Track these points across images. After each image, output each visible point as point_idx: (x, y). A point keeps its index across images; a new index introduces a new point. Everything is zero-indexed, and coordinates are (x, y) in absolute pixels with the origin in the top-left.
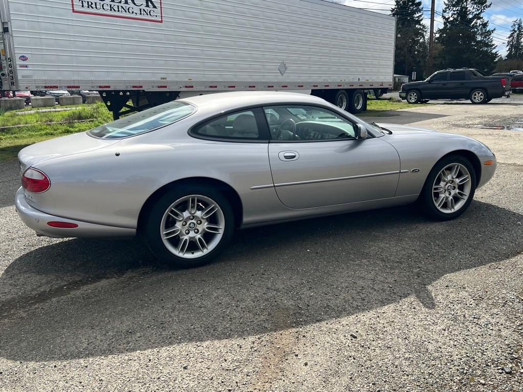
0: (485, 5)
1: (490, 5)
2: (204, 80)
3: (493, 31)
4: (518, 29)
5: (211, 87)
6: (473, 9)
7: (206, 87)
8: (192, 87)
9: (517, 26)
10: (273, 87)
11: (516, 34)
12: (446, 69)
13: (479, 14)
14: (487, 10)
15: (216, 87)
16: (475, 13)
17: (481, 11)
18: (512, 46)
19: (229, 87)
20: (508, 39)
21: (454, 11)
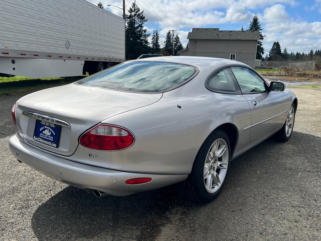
0: (144, 20)
1: (147, 20)
2: (16, 49)
3: (149, 35)
4: (156, 35)
5: (22, 54)
6: (138, 21)
7: (18, 54)
8: (8, 53)
9: (155, 33)
10: (62, 57)
11: (155, 38)
12: (147, 53)
13: (142, 24)
14: (145, 23)
15: (25, 55)
16: (140, 23)
17: (143, 23)
18: (154, 44)
19: (34, 55)
20: (152, 40)
21: (128, 21)
